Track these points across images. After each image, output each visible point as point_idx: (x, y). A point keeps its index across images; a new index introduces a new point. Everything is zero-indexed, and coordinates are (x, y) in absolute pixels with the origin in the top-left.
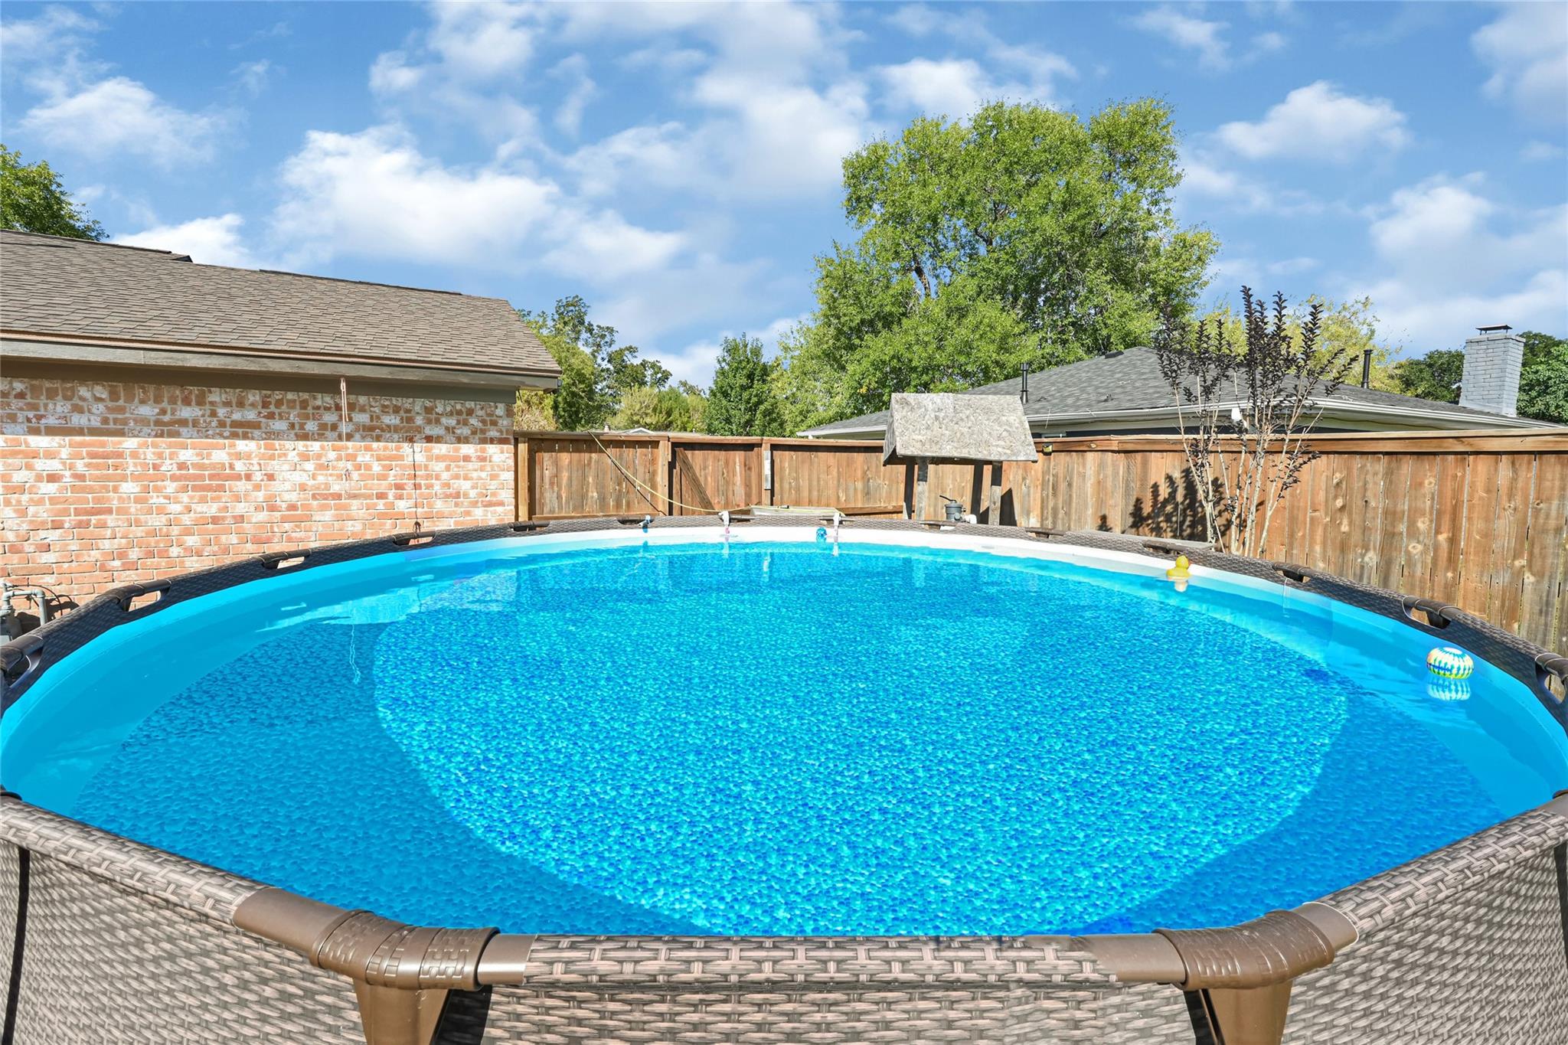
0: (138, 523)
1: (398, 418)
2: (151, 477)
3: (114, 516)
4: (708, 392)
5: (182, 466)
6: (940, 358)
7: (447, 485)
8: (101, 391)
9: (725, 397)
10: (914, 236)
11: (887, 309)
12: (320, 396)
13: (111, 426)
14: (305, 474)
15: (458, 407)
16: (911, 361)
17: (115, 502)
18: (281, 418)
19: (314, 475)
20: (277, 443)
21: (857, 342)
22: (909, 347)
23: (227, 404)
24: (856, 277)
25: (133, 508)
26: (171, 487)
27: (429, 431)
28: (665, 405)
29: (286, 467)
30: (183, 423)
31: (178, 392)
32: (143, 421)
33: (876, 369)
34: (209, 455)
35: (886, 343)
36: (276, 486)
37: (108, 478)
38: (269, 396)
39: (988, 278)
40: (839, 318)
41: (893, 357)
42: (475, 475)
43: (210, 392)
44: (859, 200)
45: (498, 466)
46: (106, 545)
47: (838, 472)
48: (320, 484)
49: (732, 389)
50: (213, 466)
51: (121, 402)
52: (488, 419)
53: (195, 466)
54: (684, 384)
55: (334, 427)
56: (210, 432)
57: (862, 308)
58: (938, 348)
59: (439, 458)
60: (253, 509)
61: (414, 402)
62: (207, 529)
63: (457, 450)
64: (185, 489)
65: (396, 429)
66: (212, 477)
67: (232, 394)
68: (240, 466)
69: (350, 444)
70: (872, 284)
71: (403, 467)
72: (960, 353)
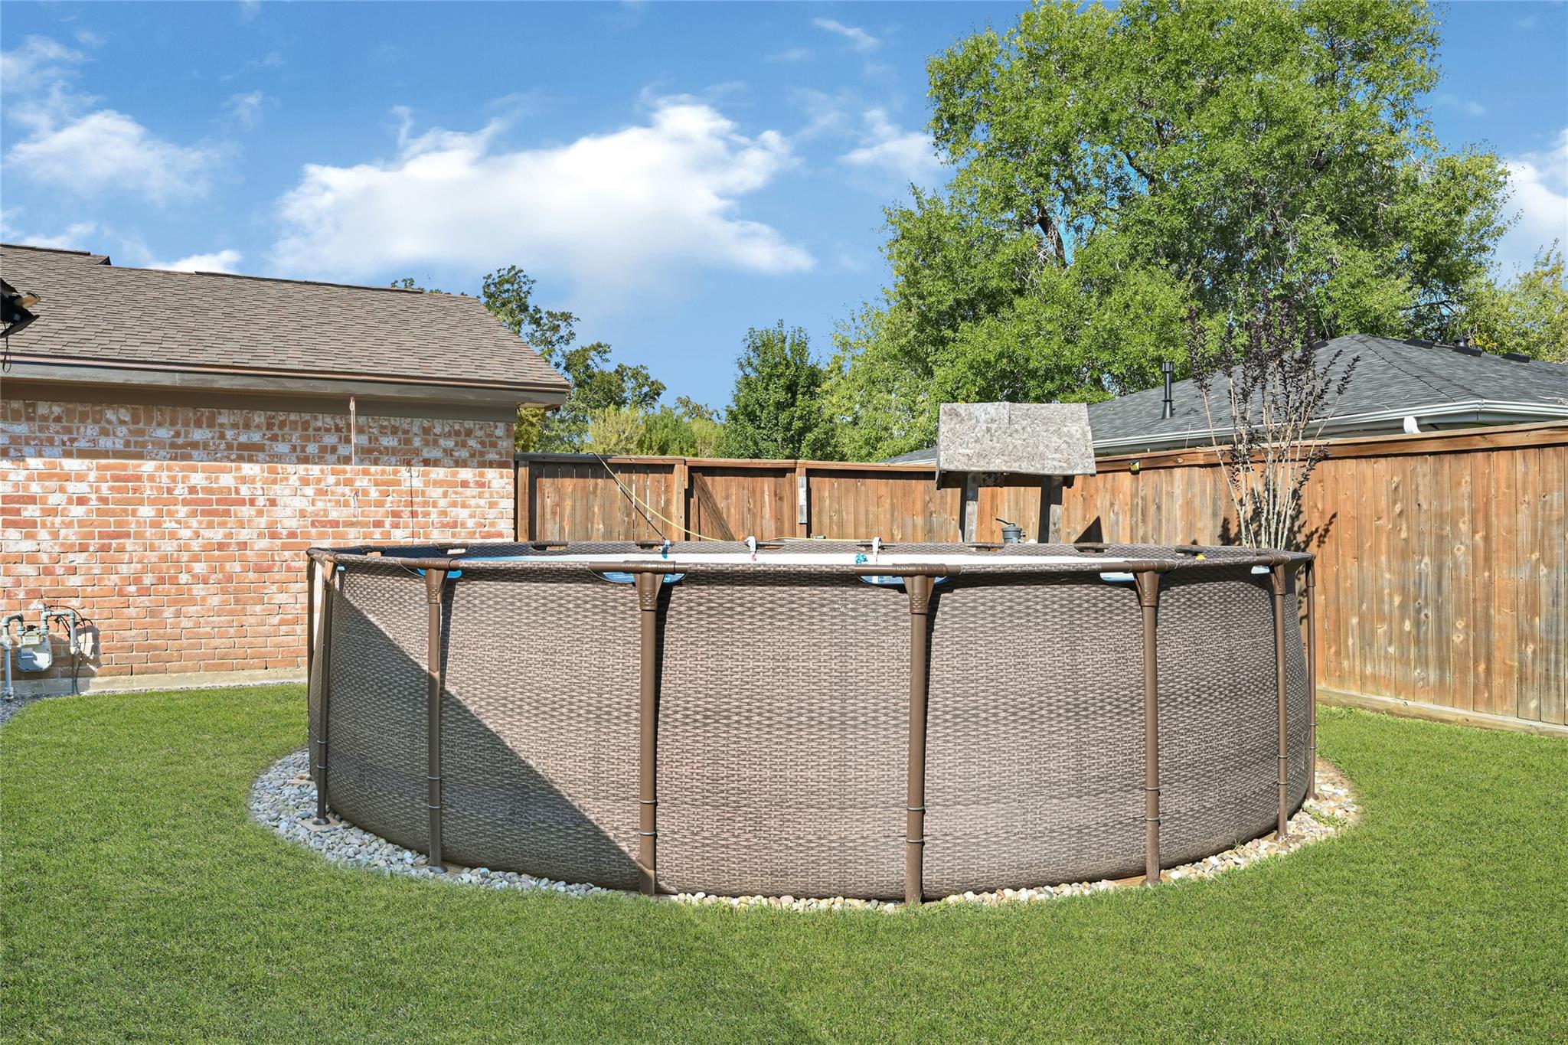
0: (153, 548)
1: (396, 440)
2: (165, 501)
3: (132, 540)
4: (724, 414)
5: (193, 490)
6: (1071, 355)
7: (444, 513)
8: (125, 414)
9: (752, 421)
10: (1032, 173)
11: (993, 284)
12: (320, 416)
13: (132, 449)
14: (304, 500)
15: (457, 427)
16: (1027, 360)
17: (133, 526)
18: (284, 440)
19: (313, 500)
20: (279, 466)
21: (948, 333)
22: (1025, 339)
23: (235, 426)
24: (946, 237)
25: (149, 532)
26: (182, 511)
27: (426, 453)
28: (657, 436)
29: (287, 492)
30: (195, 445)
31: (191, 414)
32: (159, 444)
33: (976, 375)
34: (217, 478)
35: (990, 335)
36: (278, 512)
37: (128, 502)
38: (274, 417)
39: (1147, 234)
40: (921, 297)
41: (1001, 356)
42: (473, 502)
43: (220, 413)
44: (952, 119)
45: (497, 493)
46: (124, 569)
47: (892, 504)
48: (319, 511)
49: (762, 408)
50: (221, 490)
51: (141, 425)
52: (487, 440)
53: (205, 490)
54: (686, 403)
55: (334, 450)
56: (218, 455)
57: (955, 283)
58: (1068, 341)
59: (437, 483)
60: (255, 536)
61: (412, 422)
62: (213, 555)
63: (455, 474)
64: (194, 514)
65: (394, 451)
66: (219, 502)
67: (238, 416)
68: (244, 491)
69: (348, 468)
70: (972, 246)
71: (400, 493)
72: (1104, 346)
